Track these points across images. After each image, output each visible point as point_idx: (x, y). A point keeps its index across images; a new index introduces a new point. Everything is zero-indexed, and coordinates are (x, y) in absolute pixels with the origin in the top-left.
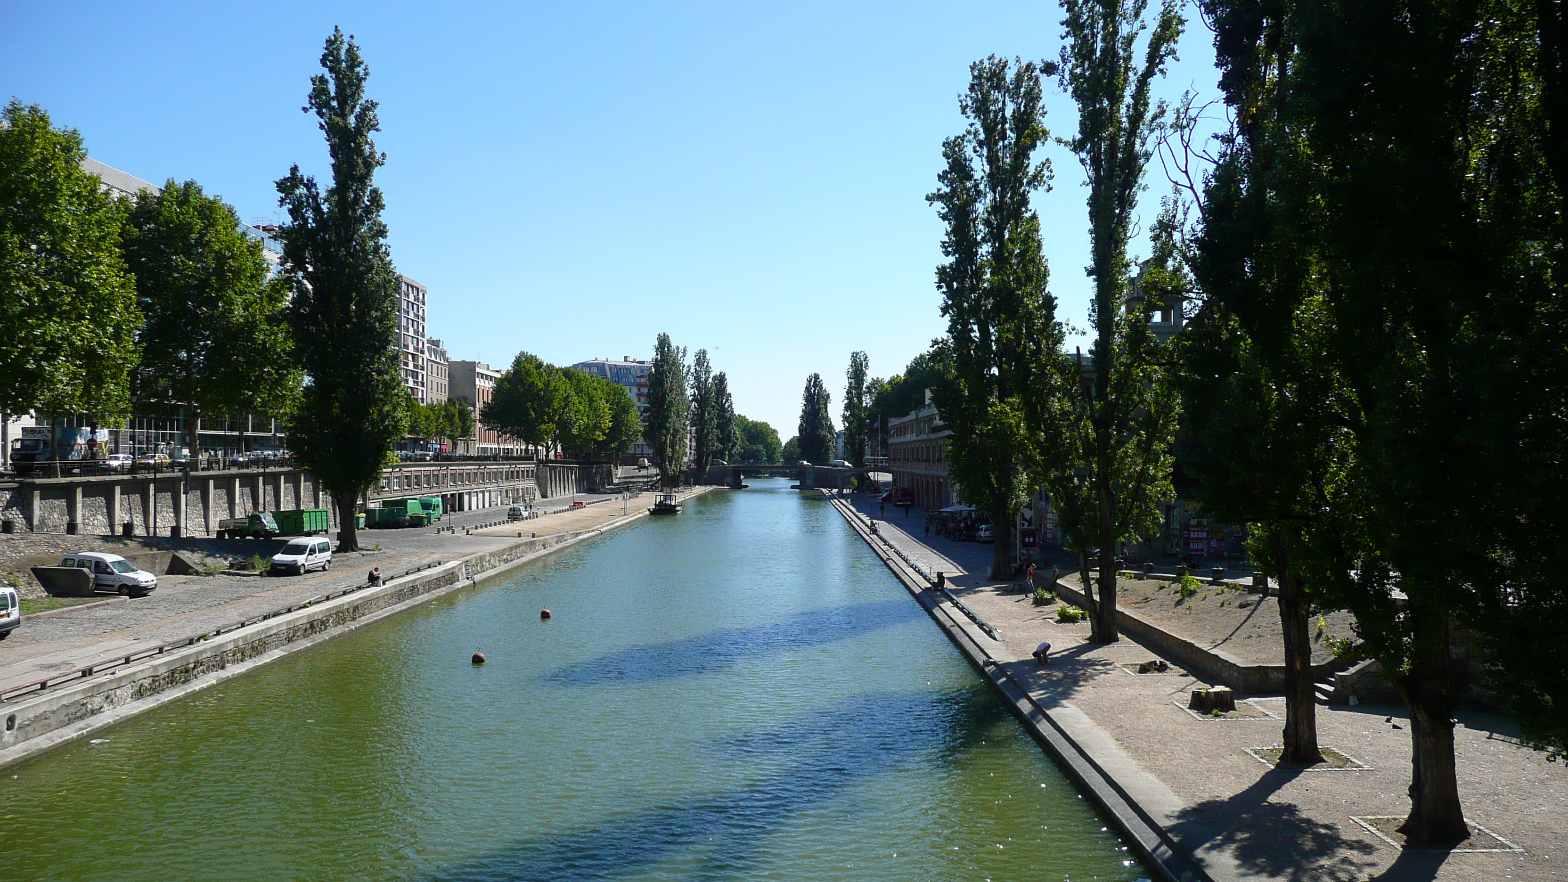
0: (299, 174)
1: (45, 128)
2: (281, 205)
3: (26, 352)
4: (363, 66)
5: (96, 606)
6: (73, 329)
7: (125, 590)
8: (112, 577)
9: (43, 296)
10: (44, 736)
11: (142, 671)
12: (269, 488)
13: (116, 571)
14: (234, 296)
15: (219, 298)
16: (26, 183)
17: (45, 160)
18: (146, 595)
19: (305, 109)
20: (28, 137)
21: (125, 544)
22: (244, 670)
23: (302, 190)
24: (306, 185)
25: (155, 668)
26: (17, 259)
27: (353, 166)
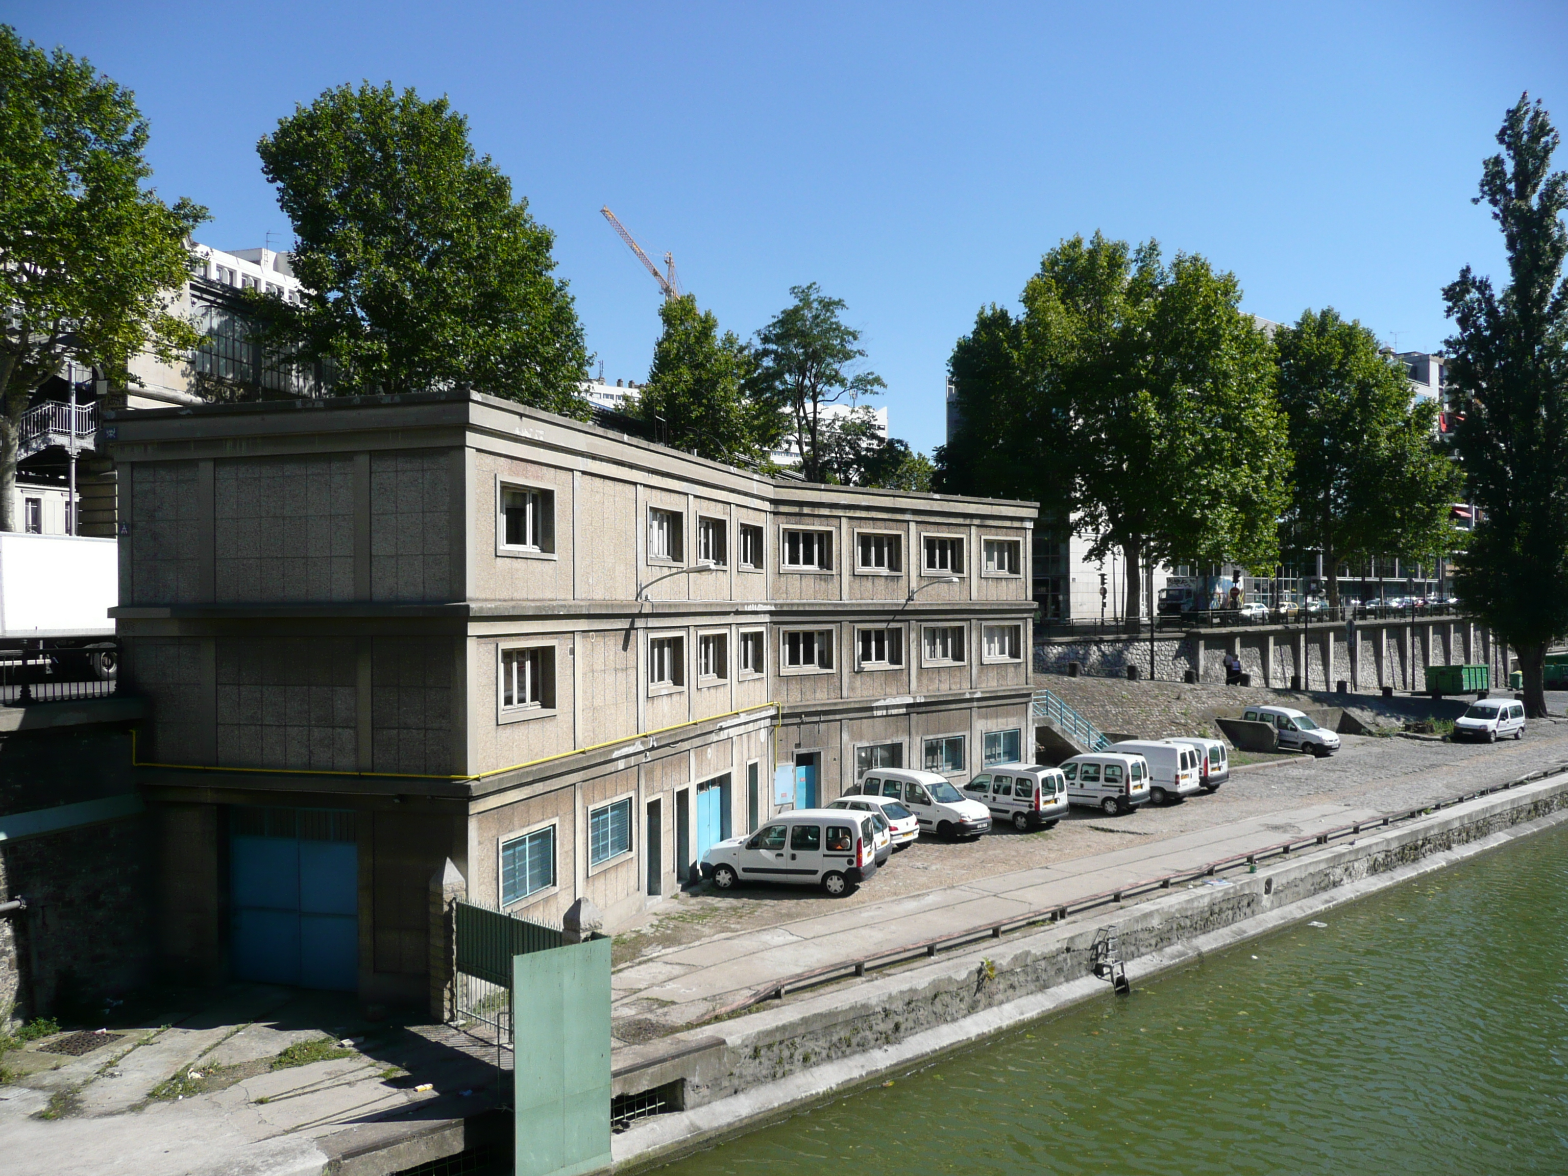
0: (1471, 277)
1: (1206, 276)
2: (1448, 316)
3: (1193, 502)
4: (1552, 134)
5: (1285, 764)
6: (1233, 475)
7: (1308, 749)
8: (1295, 734)
9: (1205, 443)
10: (1294, 905)
11: (1377, 844)
12: (1417, 639)
13: (1299, 727)
14: (1379, 427)
15: (1363, 431)
16: (1192, 333)
17: (1209, 307)
18: (1328, 755)
19: (1475, 201)
20: (1192, 286)
21: (1297, 698)
22: (1472, 853)
23: (1474, 294)
24: (1479, 289)
25: (1388, 841)
26: (1186, 410)
27: (1537, 255)
